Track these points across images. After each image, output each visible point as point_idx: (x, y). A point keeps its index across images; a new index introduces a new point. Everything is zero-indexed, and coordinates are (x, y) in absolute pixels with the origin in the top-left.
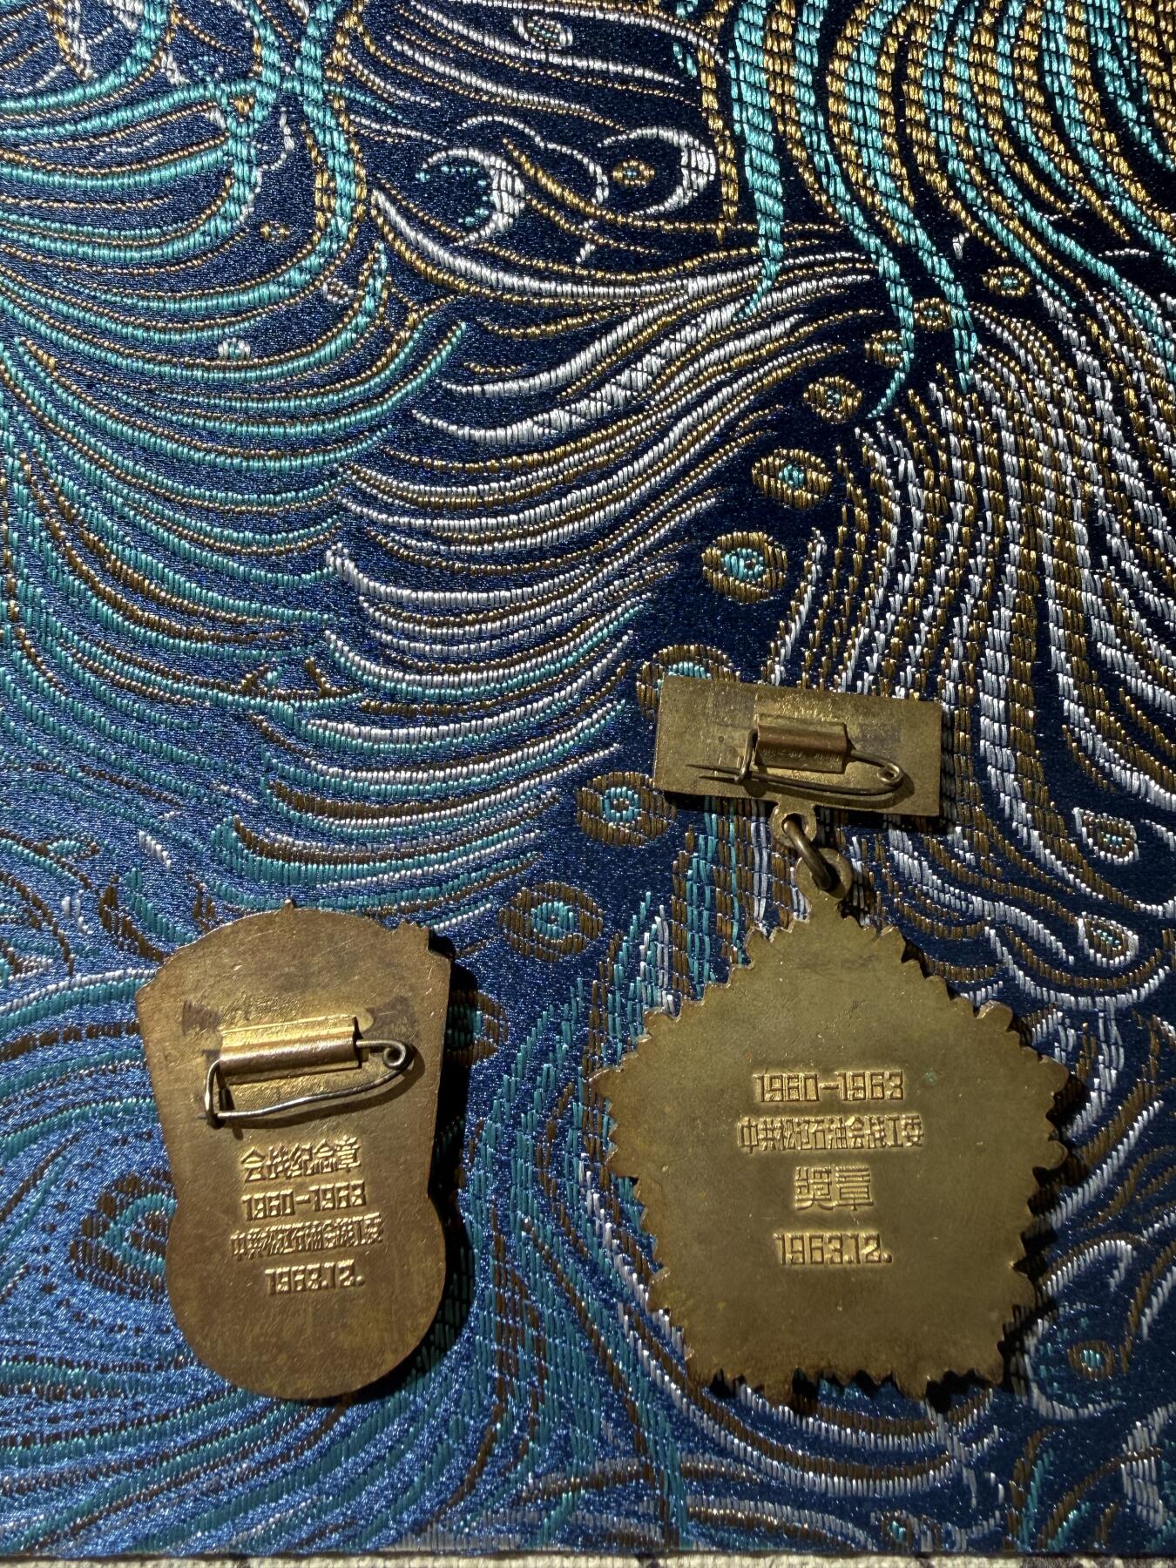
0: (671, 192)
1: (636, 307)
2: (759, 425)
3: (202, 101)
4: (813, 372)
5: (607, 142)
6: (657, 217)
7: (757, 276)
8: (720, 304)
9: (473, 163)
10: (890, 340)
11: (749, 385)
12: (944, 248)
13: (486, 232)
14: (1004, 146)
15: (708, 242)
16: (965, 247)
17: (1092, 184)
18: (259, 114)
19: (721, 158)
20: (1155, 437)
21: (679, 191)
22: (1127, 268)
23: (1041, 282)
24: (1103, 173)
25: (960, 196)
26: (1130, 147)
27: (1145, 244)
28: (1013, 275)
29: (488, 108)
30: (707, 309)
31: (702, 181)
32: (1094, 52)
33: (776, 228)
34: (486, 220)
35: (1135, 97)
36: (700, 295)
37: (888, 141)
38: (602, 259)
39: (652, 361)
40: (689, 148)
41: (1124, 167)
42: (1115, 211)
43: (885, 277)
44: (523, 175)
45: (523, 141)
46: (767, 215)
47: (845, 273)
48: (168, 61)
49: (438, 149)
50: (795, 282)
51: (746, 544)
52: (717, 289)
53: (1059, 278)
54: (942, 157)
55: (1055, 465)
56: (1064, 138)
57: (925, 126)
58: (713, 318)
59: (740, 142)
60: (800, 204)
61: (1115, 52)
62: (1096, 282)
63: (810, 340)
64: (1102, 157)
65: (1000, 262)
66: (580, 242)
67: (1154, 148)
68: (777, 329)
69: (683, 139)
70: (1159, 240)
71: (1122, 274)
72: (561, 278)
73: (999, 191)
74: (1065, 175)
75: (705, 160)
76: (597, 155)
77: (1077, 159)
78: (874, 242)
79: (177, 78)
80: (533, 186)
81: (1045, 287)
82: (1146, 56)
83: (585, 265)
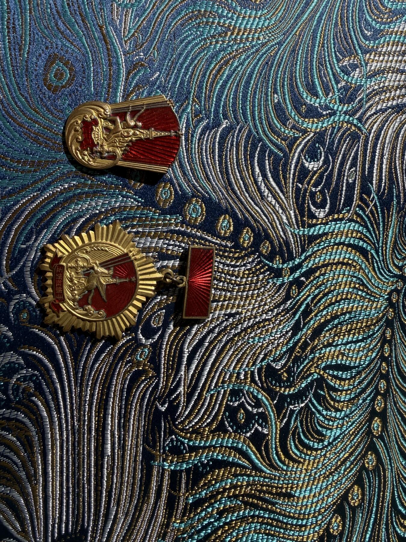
0: (314, 207)
1: (287, 198)
2: (259, 230)
3: (334, 92)
4: (271, 242)
5: (326, 191)
6: (308, 203)
7: (294, 228)
8: (287, 219)
9: (321, 158)
10: (279, 262)
11: (268, 226)
12: (302, 275)
13: (304, 161)
14: (327, 290)
15: (302, 216)
16: (302, 281)
17: (318, 313)
18: (331, 105)
19: (322, 219)
20: (257, 330)
21: (314, 209)
22: (298, 322)
23: (294, 300)
24: (321, 316)
25: (314, 279)
26: (327, 322)
27: (304, 327)
28: (295, 293)
29: (333, 162)
30: (287, 216)
31: (317, 214)
32: (350, 313)
33: (306, 233)
34: (307, 161)
35: (339, 323)
36: (290, 214)
37: (327, 261)
38: (298, 190)
39: (274, 202)
40: (325, 211)
41: (322, 321)
42: (312, 319)
43: (295, 260)
44: (318, 170)
45: (326, 170)
46: (309, 231)
47: (296, 250)
48: (343, 83)
49: (324, 149)
50: (293, 238)
51: (230, 226)
52: (291, 218)
53: (295, 304)
54: (324, 275)
55: (249, 304)
56: (329, 305)
57: (331, 270)
58: (284, 218)
59: (326, 223)
60: (312, 239)
61: (350, 318)
62: (294, 314)
63: (279, 241)
64: (325, 315)
65: (299, 289)
66: (302, 184)
67: (327, 328)
68: (282, 233)
69: (327, 210)
70: (305, 330)
71: (297, 320)
72: (293, 179)
73: (316, 289)
74: (320, 306)
75: (322, 215)
76: (323, 189)
77: (324, 309)
78: (303, 257)
79: (339, 86)
80: (315, 172)
81: (293, 301)
82: (349, 326)
83: (297, 185)
